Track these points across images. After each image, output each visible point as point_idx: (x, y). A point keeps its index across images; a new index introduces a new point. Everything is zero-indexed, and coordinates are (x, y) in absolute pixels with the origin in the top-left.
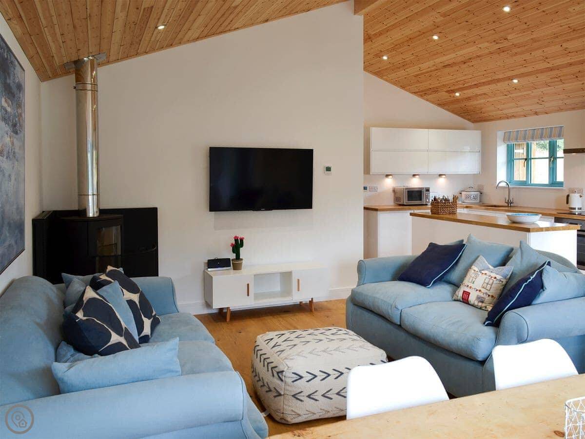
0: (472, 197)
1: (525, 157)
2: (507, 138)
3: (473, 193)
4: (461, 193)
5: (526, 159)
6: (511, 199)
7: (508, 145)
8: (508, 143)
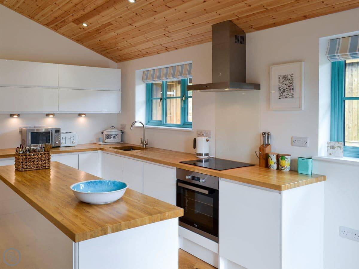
0: (112, 137)
1: (160, 97)
2: (145, 77)
3: (114, 133)
4: (102, 133)
5: (161, 99)
6: (146, 140)
7: (147, 84)
8: (147, 83)
